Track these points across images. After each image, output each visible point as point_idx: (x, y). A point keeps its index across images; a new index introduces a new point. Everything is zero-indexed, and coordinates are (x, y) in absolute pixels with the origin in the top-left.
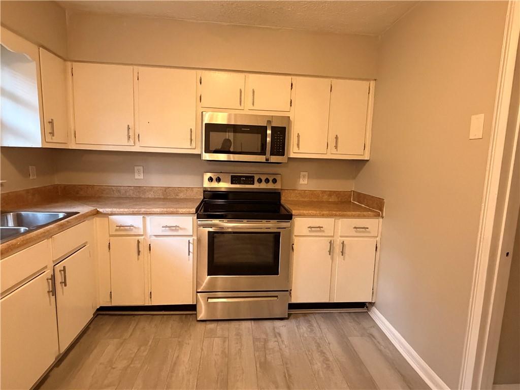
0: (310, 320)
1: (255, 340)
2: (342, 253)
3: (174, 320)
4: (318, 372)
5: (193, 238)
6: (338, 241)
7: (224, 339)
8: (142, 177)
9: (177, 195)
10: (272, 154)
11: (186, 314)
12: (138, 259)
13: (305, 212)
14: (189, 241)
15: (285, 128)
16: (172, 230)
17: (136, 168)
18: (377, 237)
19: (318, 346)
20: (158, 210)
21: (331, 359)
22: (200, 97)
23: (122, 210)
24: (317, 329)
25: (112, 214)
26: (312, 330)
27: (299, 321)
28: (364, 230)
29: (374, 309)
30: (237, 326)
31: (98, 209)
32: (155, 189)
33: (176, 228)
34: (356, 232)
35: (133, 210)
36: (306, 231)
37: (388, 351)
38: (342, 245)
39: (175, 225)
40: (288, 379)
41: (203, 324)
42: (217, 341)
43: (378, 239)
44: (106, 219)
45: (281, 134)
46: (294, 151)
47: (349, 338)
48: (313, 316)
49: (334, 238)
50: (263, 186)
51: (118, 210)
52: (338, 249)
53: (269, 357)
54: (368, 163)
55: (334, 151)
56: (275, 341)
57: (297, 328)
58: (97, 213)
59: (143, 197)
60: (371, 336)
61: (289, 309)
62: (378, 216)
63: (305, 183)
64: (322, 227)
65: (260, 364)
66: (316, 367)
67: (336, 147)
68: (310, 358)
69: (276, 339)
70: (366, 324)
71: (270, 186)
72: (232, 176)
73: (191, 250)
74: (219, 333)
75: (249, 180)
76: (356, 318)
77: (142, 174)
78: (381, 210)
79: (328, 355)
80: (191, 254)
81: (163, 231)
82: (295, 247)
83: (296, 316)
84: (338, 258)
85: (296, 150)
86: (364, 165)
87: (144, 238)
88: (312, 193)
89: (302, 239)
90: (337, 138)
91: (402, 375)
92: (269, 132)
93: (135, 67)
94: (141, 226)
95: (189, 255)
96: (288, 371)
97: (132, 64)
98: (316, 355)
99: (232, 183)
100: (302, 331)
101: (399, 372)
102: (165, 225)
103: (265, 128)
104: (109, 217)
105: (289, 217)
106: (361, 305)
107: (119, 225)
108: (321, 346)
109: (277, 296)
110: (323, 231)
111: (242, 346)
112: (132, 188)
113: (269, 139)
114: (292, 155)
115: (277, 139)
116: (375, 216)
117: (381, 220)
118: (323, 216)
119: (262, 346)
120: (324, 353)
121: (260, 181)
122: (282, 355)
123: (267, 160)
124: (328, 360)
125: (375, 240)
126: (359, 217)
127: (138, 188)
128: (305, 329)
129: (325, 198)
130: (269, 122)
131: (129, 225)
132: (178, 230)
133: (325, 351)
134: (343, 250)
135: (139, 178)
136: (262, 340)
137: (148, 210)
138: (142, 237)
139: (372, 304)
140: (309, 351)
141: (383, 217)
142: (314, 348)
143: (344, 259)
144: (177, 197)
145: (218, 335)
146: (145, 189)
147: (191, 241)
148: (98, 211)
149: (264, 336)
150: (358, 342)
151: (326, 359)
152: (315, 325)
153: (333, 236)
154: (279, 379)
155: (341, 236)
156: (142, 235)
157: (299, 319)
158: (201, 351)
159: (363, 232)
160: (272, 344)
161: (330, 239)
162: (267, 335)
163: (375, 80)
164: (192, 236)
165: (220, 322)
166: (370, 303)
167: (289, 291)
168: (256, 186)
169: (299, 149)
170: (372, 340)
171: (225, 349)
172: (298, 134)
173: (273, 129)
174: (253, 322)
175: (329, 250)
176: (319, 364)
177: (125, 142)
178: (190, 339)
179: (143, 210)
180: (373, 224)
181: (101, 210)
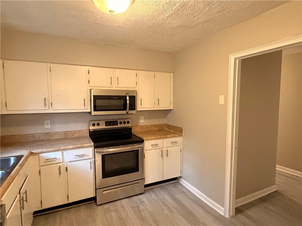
0: (155, 191)
1: (132, 208)
2: (167, 155)
3: (83, 209)
4: (168, 214)
5: (92, 160)
6: (165, 150)
7: (117, 211)
8: (50, 127)
9: (73, 135)
10: (130, 110)
11: (89, 203)
12: (59, 177)
13: (149, 138)
14: (91, 161)
15: (135, 96)
16: (81, 157)
17: (45, 121)
18: (181, 145)
19: (163, 202)
20: (71, 147)
21: (171, 207)
22: (89, 81)
23: (48, 149)
24: (160, 195)
25: (41, 153)
26: (158, 196)
27: (150, 193)
28: (175, 143)
29: (182, 179)
30: (120, 203)
31: (32, 151)
32: (59, 133)
33: (83, 155)
34: (172, 144)
35: (56, 148)
36: (150, 147)
37: (192, 197)
38: (166, 152)
39: (82, 154)
40: (156, 221)
41: (101, 206)
42: (113, 213)
43: (181, 146)
44: (37, 157)
45: (133, 99)
46: (139, 107)
47: (175, 195)
48: (156, 189)
49: (163, 149)
50: (123, 125)
51: (45, 150)
52: (165, 154)
53: (143, 214)
54: (172, 111)
55: (158, 106)
56: (143, 206)
57: (150, 196)
58: (32, 154)
59: (51, 138)
60: (184, 192)
61: (145, 187)
62: (181, 136)
63: (142, 122)
64: (158, 144)
65: (140, 219)
66: (166, 212)
67: (158, 104)
68: (162, 209)
69: (142, 205)
70: (180, 187)
71: (127, 125)
72: (105, 122)
73: (92, 167)
74: (112, 208)
75: (115, 123)
76: (175, 186)
77: (50, 125)
78: (182, 133)
79: (169, 206)
80: (92, 169)
81: (74, 158)
82: (145, 156)
83: (148, 191)
84: (165, 158)
85: (140, 106)
86: (170, 112)
87: (63, 164)
88: (146, 126)
89: (148, 151)
90: (158, 100)
91: (201, 206)
92: (128, 98)
93: (48, 64)
94: (61, 158)
95: (91, 169)
96: (154, 218)
97: (46, 62)
98: (164, 207)
99: (106, 126)
100: (153, 197)
101: (199, 205)
102: (76, 155)
103: (126, 97)
104: (40, 155)
105: (142, 141)
106: (176, 179)
107: (47, 158)
108: (164, 202)
109: (138, 183)
110: (158, 146)
111: (127, 212)
112: (44, 134)
113: (128, 102)
114: (138, 109)
115: (132, 102)
116: (179, 136)
117: (182, 137)
118: (157, 139)
119: (137, 210)
120: (167, 205)
121: (121, 123)
122: (148, 211)
123: (127, 113)
124: (170, 208)
125: (180, 147)
126: (173, 137)
127: (48, 133)
128: (154, 196)
129: (153, 129)
130: (127, 93)
131: (53, 158)
132: (84, 156)
133: (167, 204)
134: (167, 154)
135: (48, 127)
136: (136, 207)
137: (65, 148)
138: (62, 164)
139: (180, 177)
140: (160, 206)
141: (182, 136)
142: (162, 204)
143: (168, 158)
144: (73, 137)
145: (112, 210)
146: (52, 134)
147: (92, 162)
148: (32, 153)
149: (136, 205)
150: (179, 196)
151: (169, 208)
152: (158, 193)
153: (162, 148)
154: (152, 222)
155: (166, 148)
156: (61, 163)
157: (149, 192)
158: (107, 221)
159: (175, 144)
160: (142, 208)
161: (162, 149)
162: (137, 203)
163: (173, 73)
164: (92, 158)
165: (110, 203)
166: (179, 177)
167: (143, 179)
168: (119, 126)
169: (141, 106)
170: (185, 194)
171: (119, 216)
172: (141, 99)
173: (130, 97)
174: (127, 199)
175: (161, 154)
176: (167, 211)
177: (43, 108)
178: (98, 216)
179: (62, 148)
180: (179, 139)
181: (34, 151)
